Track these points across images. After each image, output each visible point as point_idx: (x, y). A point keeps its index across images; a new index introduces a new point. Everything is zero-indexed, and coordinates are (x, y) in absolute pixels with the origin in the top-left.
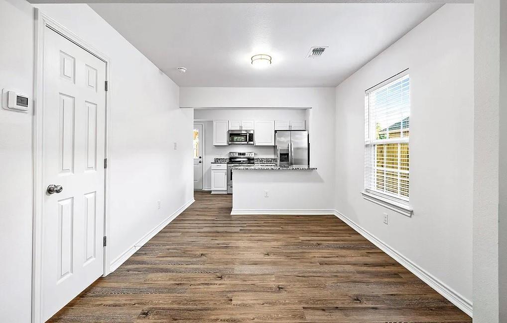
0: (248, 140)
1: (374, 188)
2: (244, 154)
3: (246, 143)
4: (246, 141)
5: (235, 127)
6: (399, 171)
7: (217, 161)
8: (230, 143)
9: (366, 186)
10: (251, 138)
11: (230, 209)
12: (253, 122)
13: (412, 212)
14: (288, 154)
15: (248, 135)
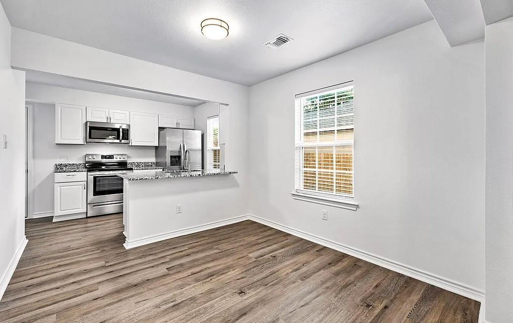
0: (121, 138)
1: (302, 188)
2: (111, 157)
3: (118, 141)
4: (118, 138)
5: (99, 117)
6: (335, 171)
7: (59, 168)
8: (88, 140)
9: (297, 187)
10: (126, 134)
11: (121, 239)
12: (127, 113)
13: (357, 206)
14: (179, 157)
15: (121, 130)
